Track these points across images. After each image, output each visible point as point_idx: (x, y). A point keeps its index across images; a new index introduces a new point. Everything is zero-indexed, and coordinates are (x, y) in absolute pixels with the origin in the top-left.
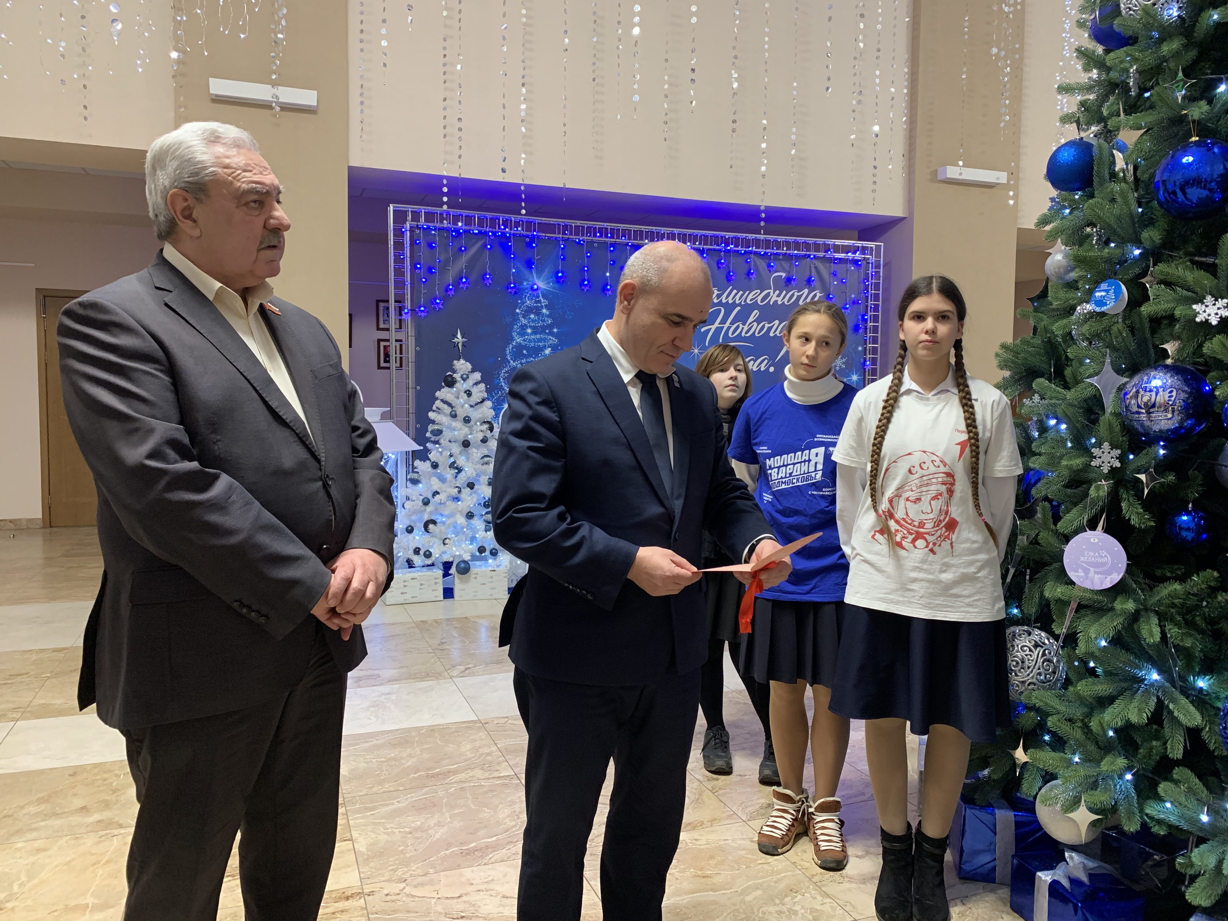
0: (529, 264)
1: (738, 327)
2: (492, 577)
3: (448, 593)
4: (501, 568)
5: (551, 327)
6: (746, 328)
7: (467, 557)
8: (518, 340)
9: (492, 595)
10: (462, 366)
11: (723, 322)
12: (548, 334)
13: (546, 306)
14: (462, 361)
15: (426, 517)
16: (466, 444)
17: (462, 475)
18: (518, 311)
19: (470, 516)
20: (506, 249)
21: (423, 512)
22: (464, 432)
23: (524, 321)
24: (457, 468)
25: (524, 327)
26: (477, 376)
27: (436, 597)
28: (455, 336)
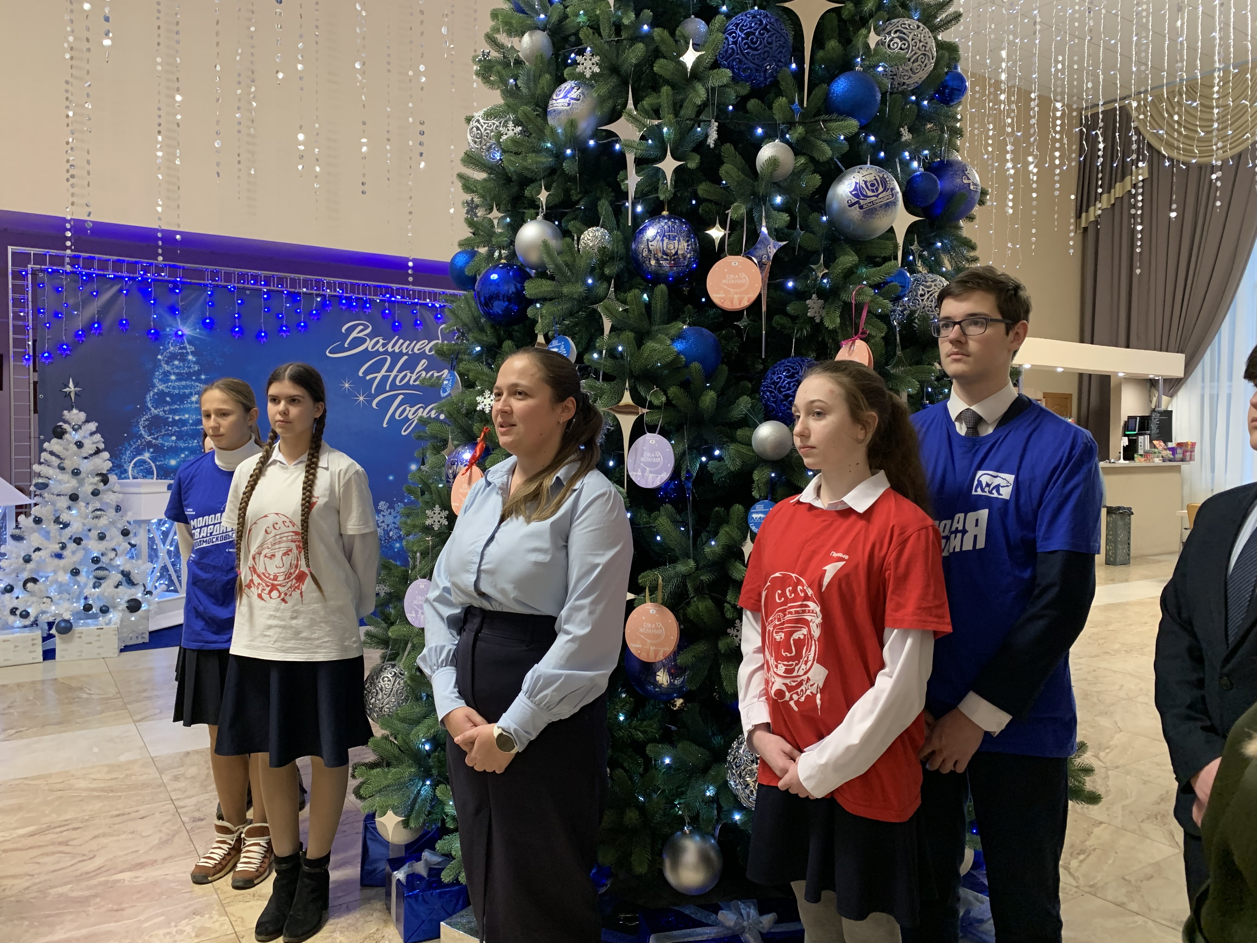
0: (173, 310)
1: (405, 375)
2: (99, 636)
3: (49, 654)
4: (112, 626)
5: (198, 373)
6: (414, 377)
7: (67, 616)
8: (160, 387)
9: (99, 654)
10: (76, 416)
11: (390, 370)
12: (195, 381)
13: (192, 353)
14: (75, 411)
15: (25, 575)
16: (74, 498)
17: (68, 529)
18: (159, 357)
19: (75, 572)
20: (145, 293)
21: (24, 570)
22: (71, 485)
23: (167, 368)
24: (61, 523)
25: (166, 374)
26: (93, 426)
27: (33, 658)
28: (67, 386)
